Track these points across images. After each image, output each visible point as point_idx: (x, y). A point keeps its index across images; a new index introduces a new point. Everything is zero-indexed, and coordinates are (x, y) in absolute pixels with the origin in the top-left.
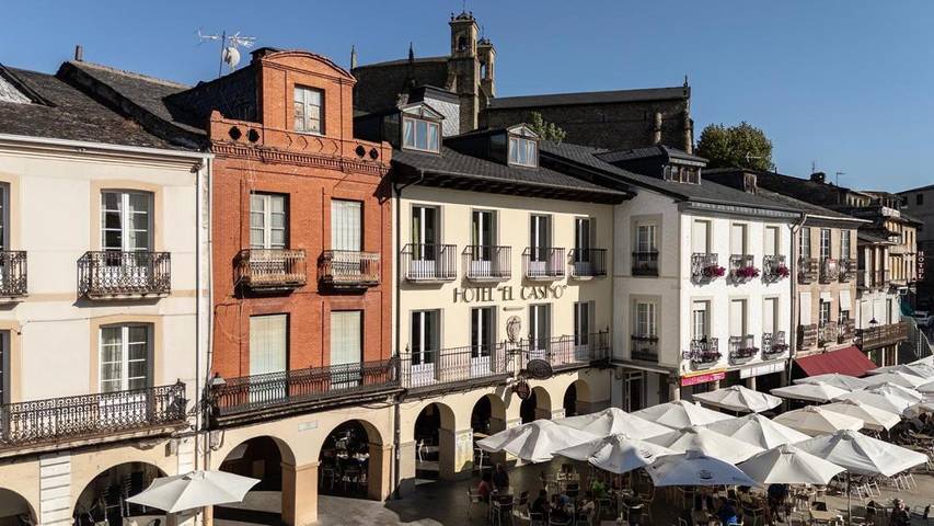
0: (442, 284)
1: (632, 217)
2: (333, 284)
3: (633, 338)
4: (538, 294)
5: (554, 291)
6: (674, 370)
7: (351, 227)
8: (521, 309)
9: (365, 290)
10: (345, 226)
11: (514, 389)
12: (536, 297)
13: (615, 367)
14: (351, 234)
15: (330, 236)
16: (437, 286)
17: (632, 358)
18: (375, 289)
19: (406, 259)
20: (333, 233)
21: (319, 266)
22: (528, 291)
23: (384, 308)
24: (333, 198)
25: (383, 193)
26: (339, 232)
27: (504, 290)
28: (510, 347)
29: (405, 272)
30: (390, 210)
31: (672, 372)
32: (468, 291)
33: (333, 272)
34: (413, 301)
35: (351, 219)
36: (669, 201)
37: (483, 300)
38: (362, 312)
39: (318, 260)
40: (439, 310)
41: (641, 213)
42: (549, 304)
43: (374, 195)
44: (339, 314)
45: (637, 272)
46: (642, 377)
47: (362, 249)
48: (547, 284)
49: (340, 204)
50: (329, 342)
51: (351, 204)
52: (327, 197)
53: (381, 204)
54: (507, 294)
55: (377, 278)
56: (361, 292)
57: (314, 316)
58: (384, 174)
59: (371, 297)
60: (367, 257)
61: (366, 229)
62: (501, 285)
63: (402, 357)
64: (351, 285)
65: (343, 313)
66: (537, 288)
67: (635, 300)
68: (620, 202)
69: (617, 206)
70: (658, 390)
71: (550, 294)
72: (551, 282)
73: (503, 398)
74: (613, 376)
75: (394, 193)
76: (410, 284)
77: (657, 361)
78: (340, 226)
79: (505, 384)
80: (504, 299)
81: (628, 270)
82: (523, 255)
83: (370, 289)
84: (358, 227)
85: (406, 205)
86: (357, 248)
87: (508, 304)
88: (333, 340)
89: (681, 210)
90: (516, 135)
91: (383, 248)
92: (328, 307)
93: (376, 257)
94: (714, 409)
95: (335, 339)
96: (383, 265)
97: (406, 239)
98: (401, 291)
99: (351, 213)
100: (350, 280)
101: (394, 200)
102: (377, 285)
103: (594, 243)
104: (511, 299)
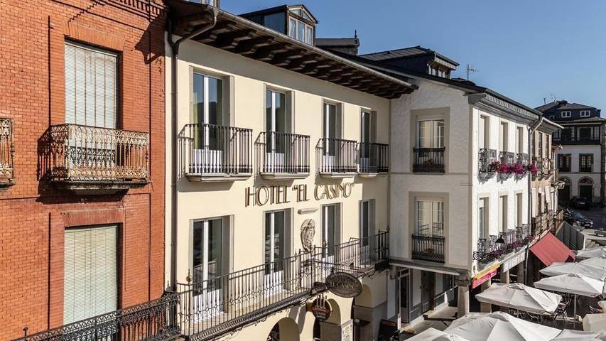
0: (232, 182)
1: (411, 111)
2: (67, 184)
3: (414, 237)
4: (331, 193)
5: (343, 189)
6: (464, 272)
7: (100, 91)
8: (314, 211)
9: (125, 192)
10: (90, 89)
11: (309, 308)
12: (328, 197)
13: (390, 267)
14: (100, 102)
15: (63, 102)
16: (226, 185)
17: (413, 258)
18: (139, 190)
19: (185, 148)
20: (69, 97)
21: (40, 152)
22: (321, 190)
23: (153, 220)
24: (67, 39)
25: (151, 45)
26: (80, 99)
27: (297, 188)
28: (304, 258)
29: (184, 166)
30: (163, 71)
31: (461, 273)
32: (262, 190)
33: (70, 164)
34: (196, 206)
35: (100, 79)
36: (459, 93)
37: (278, 202)
38: (119, 227)
39: (40, 141)
40: (227, 218)
41: (423, 106)
42: (339, 204)
43: (137, 47)
44: (80, 234)
45: (417, 169)
46: (409, 273)
47: (119, 125)
48: (338, 181)
49: (80, 52)
50: (61, 283)
51: (100, 54)
52: (58, 33)
53: (148, 62)
54: (302, 194)
55: (144, 173)
56: (118, 196)
57: (33, 240)
58: (154, 15)
59: (133, 203)
60: (126, 138)
61: (126, 96)
62: (296, 182)
63: (180, 289)
64: (102, 184)
65: (87, 232)
66: (329, 186)
67: (415, 198)
68: (398, 96)
69: (393, 100)
70: (420, 284)
71: (341, 192)
72: (341, 179)
73: (297, 321)
74: (389, 277)
75: (168, 48)
76: (193, 182)
77: (444, 262)
78: (80, 87)
79: (298, 303)
80: (299, 200)
81: (408, 166)
82: (316, 147)
83: (131, 191)
84: (111, 92)
85: (185, 69)
86: (111, 123)
87: (302, 206)
88: (68, 276)
89: (472, 102)
90: (295, 16)
91: (153, 127)
92: (58, 222)
93: (143, 141)
94: (535, 321)
95: (72, 275)
96: (151, 155)
97: (186, 116)
98: (180, 194)
99: (100, 69)
100: (100, 176)
101: (168, 60)
102: (142, 185)
103: (374, 136)
104: (305, 199)
